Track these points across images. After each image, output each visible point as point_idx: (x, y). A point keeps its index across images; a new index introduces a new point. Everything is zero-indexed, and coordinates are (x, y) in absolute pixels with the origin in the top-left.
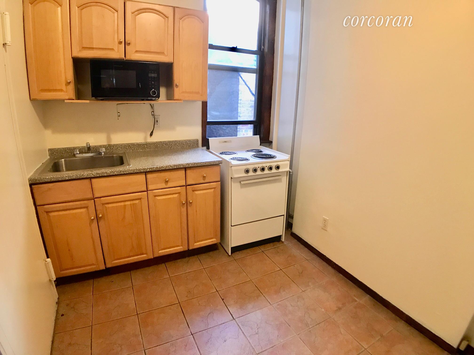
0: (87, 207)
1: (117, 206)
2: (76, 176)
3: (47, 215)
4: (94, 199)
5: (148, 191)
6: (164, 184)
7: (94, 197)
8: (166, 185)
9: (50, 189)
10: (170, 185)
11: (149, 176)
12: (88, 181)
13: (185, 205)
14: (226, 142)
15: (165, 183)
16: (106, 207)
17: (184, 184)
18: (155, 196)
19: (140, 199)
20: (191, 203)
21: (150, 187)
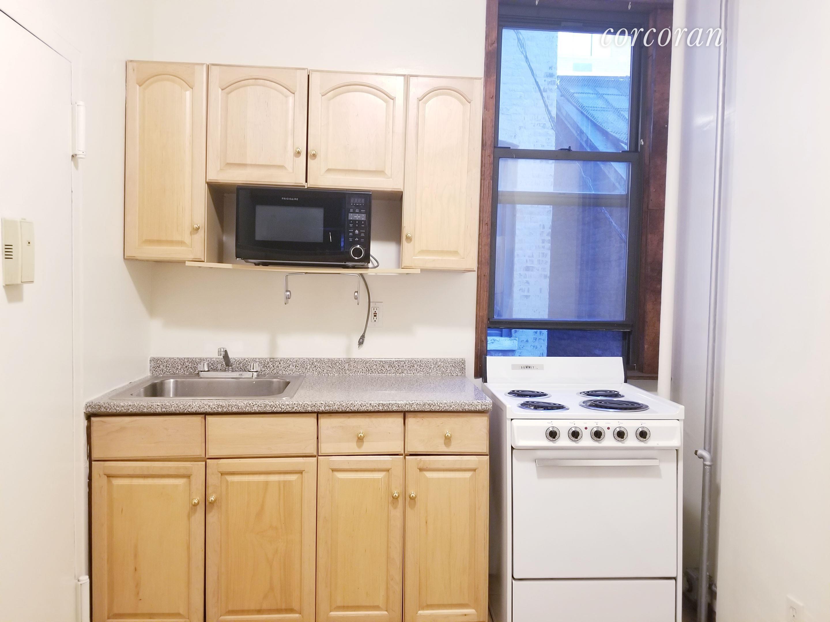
0: (188, 477)
1: (249, 483)
2: (176, 406)
3: (109, 482)
4: (205, 459)
5: (319, 457)
6: (355, 443)
7: (207, 457)
8: (359, 447)
9: (123, 429)
10: (366, 448)
11: (324, 421)
12: (198, 419)
13: (400, 500)
14: (530, 367)
15: (357, 442)
16: (227, 481)
17: (400, 450)
18: (333, 470)
19: (301, 472)
20: (412, 499)
21: (324, 449)
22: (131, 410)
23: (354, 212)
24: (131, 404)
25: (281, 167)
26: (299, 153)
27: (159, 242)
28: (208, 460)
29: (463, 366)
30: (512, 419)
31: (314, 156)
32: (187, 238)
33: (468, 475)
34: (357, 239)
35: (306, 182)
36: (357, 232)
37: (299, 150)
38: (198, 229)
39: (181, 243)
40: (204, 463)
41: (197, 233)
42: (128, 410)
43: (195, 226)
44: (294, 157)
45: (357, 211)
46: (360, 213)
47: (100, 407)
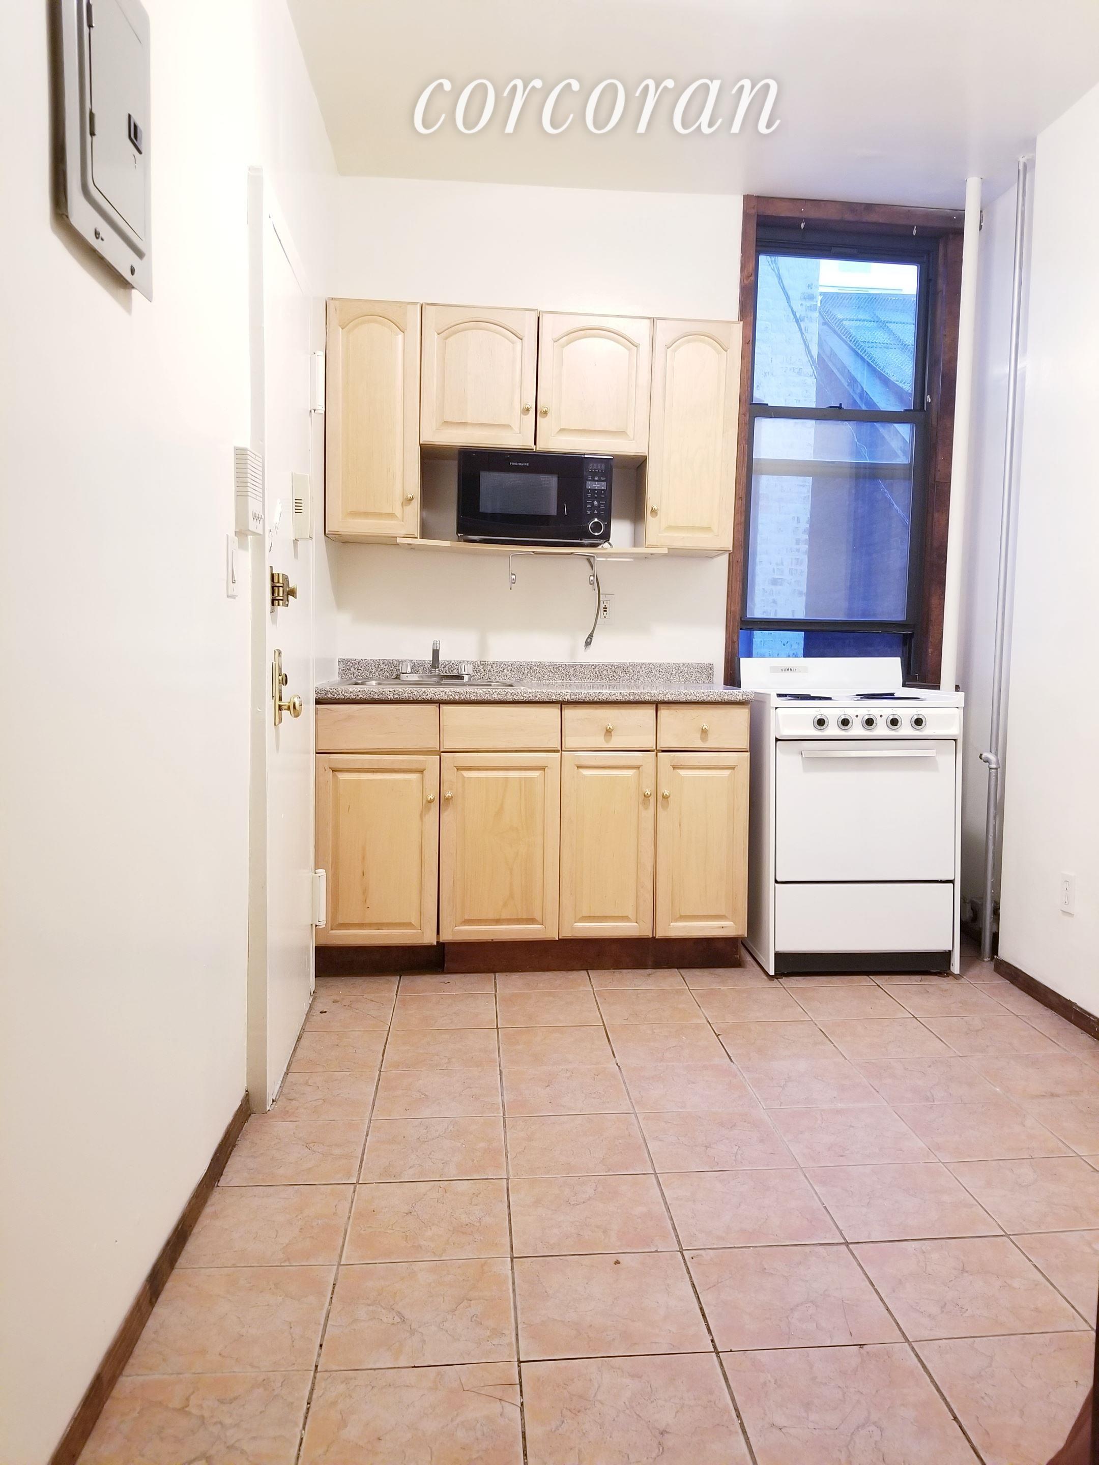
0: (421, 771)
1: (487, 778)
2: (410, 692)
3: (335, 777)
4: (439, 753)
5: (563, 752)
6: (603, 737)
7: (442, 750)
8: (607, 741)
9: (350, 718)
10: (615, 742)
11: (569, 712)
12: (433, 708)
13: (652, 799)
14: (791, 670)
15: (605, 735)
16: (464, 777)
17: (651, 744)
18: (579, 767)
19: (543, 769)
20: (665, 797)
21: (569, 743)
22: (361, 696)
23: (593, 480)
24: (361, 690)
25: (507, 427)
26: (528, 410)
27: (366, 515)
28: (442, 754)
29: (711, 672)
30: (776, 708)
31: (546, 413)
32: (398, 511)
33: (727, 773)
34: (596, 512)
35: (535, 444)
36: (596, 503)
37: (528, 406)
38: (411, 499)
39: (392, 516)
40: (439, 757)
41: (409, 504)
42: (358, 696)
43: (409, 496)
44: (522, 416)
45: (596, 478)
46: (599, 481)
47: (327, 692)
